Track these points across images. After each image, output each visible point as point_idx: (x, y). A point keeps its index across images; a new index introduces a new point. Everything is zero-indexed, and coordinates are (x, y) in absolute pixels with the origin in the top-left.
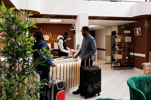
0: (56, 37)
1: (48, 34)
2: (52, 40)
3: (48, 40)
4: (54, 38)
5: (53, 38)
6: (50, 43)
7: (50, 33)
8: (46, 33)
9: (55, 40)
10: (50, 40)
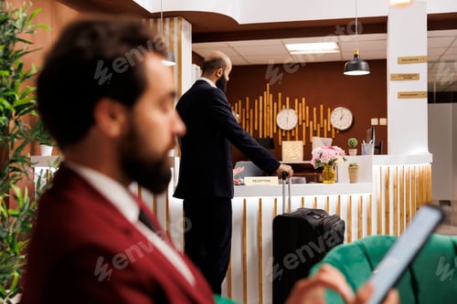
0: (326, 117)
1: (292, 107)
2: (308, 128)
3: (293, 126)
4: (318, 121)
5: (311, 119)
6: (300, 139)
7: (300, 101)
8: (284, 103)
9: (322, 129)
10: (300, 127)
